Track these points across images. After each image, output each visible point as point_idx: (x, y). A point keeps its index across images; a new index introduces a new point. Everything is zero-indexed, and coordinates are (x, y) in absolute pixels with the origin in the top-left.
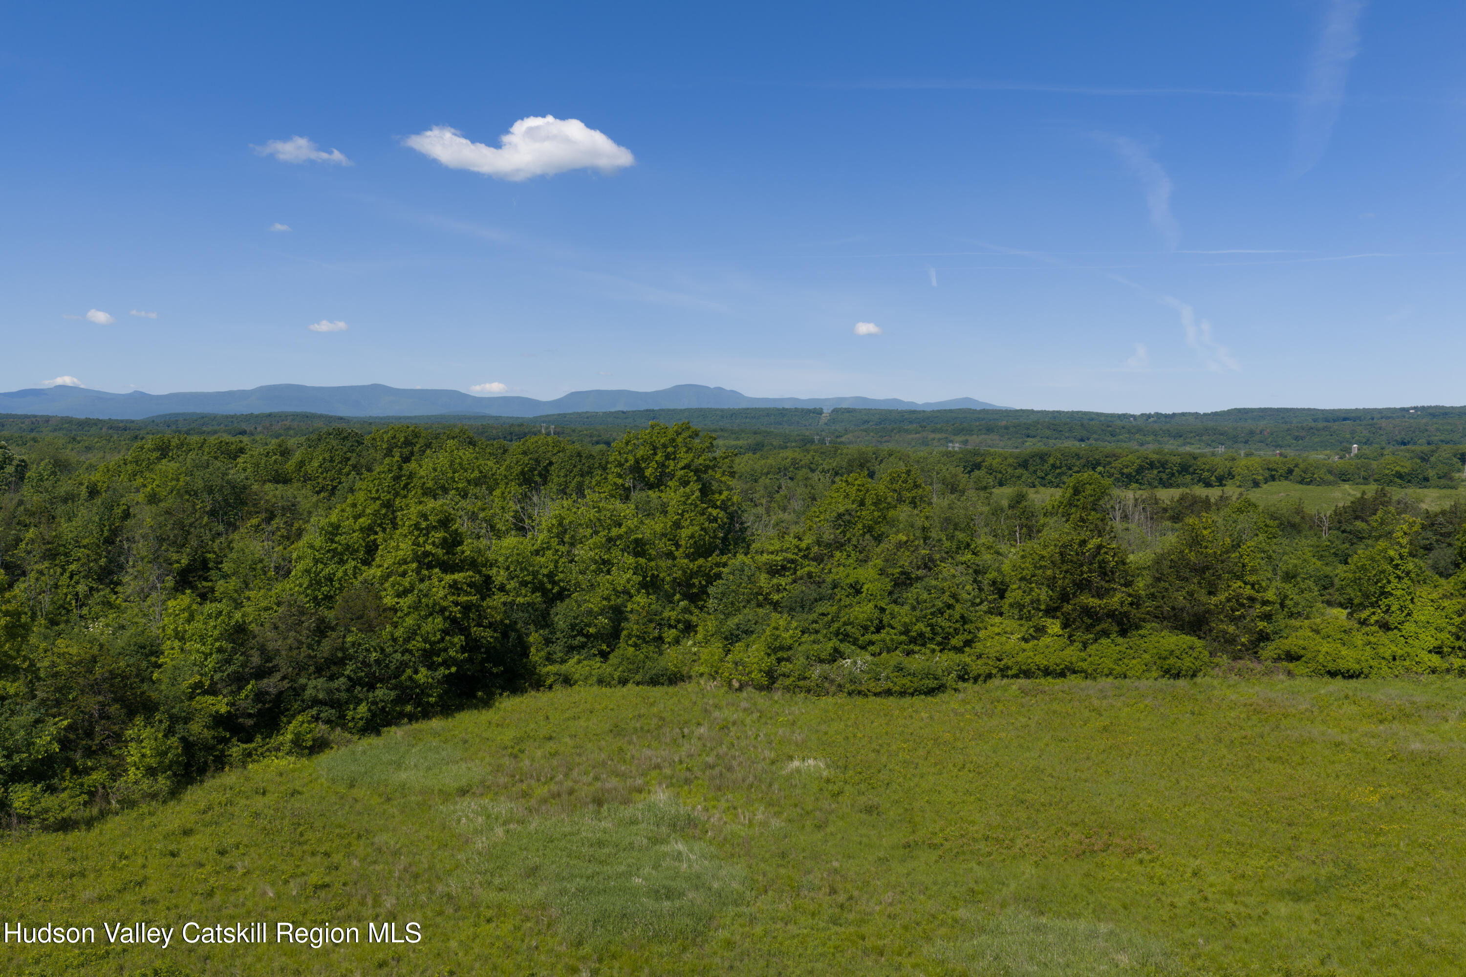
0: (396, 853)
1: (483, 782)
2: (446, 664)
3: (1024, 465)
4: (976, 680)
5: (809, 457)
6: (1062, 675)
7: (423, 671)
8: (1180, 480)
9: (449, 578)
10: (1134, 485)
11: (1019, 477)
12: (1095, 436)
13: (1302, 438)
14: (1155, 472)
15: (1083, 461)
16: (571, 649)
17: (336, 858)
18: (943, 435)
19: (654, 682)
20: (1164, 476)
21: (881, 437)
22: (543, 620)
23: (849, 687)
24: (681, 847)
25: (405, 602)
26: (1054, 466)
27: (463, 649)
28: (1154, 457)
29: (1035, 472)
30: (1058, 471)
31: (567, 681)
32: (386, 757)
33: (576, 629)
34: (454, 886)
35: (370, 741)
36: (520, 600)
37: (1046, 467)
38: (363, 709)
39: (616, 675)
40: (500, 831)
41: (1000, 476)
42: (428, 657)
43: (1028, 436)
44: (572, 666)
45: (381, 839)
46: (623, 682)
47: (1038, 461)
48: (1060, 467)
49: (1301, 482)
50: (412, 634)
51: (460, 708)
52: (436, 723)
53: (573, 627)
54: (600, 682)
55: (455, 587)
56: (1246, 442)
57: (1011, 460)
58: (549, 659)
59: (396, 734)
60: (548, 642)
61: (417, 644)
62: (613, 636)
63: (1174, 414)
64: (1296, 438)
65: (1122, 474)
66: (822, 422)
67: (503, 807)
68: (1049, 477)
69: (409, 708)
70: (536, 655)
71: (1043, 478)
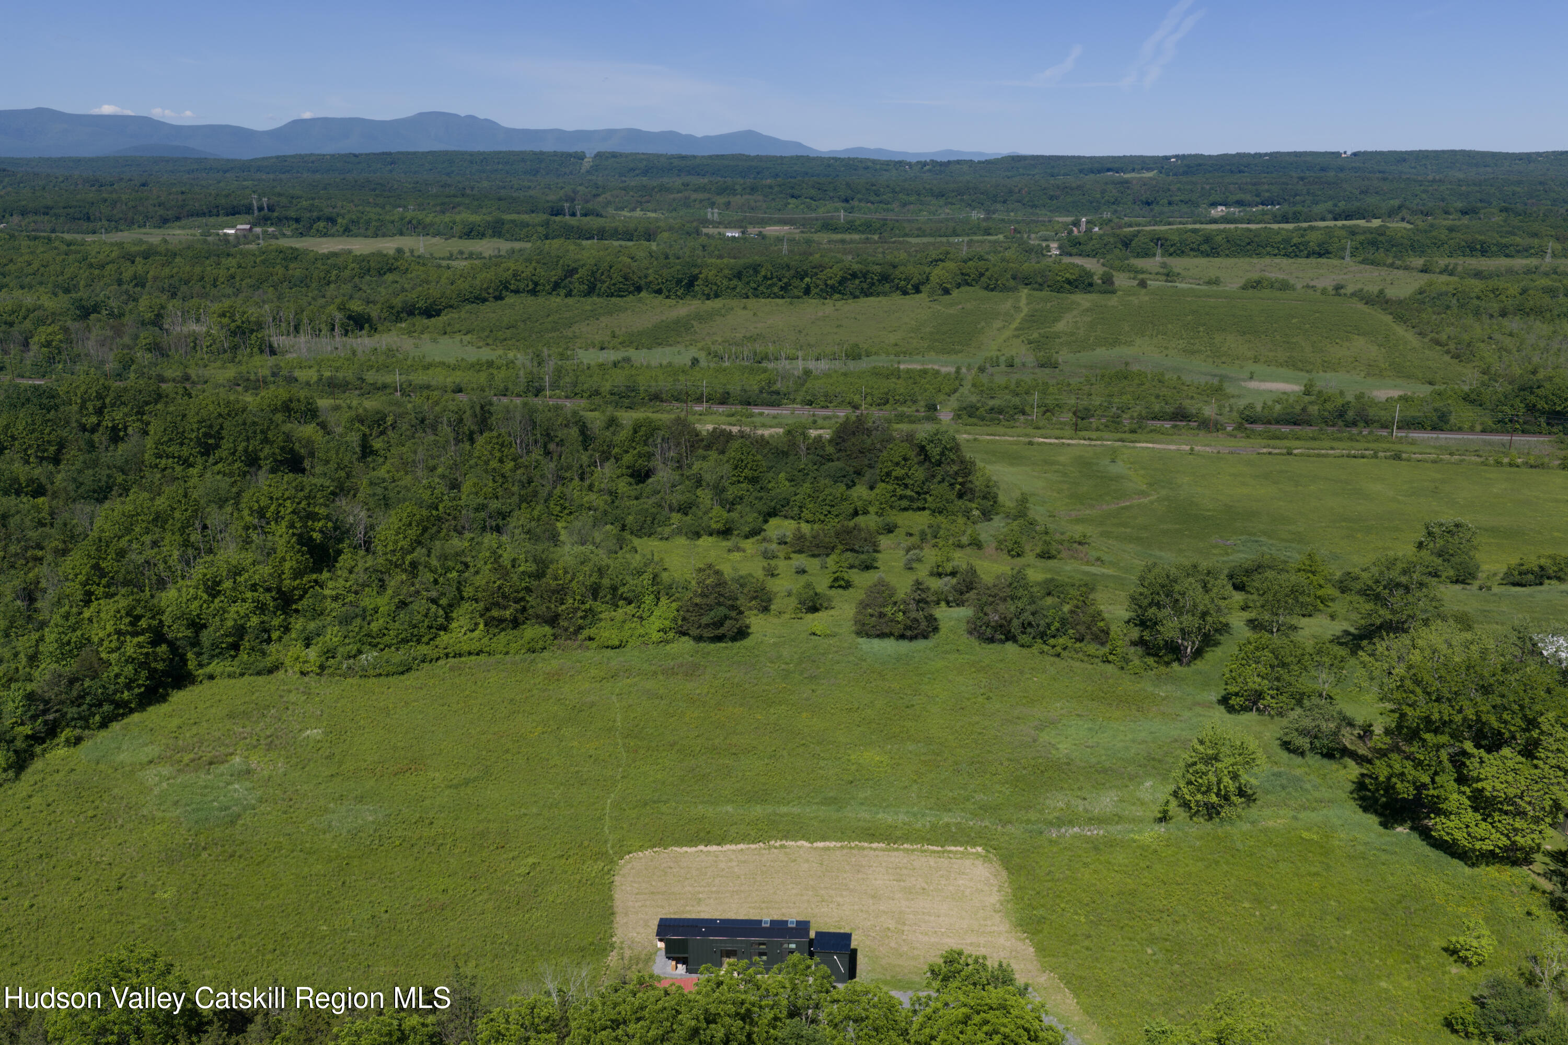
0: (122, 798)
1: (159, 757)
2: (139, 686)
3: (739, 276)
4: (431, 661)
5: (530, 269)
6: (478, 654)
7: (126, 693)
8: (880, 289)
9: (136, 640)
10: (837, 296)
11: (734, 288)
12: (859, 196)
13: (1057, 198)
14: (857, 282)
15: (792, 272)
16: (212, 657)
17: (97, 803)
18: (706, 196)
19: (259, 673)
20: (865, 286)
21: (642, 196)
22: (195, 643)
23: (360, 673)
24: (237, 786)
25: (115, 656)
26: (765, 277)
27: (147, 678)
28: (856, 267)
29: (748, 283)
30: (769, 282)
31: (211, 677)
32: (113, 746)
33: (214, 645)
34: (145, 812)
35: (103, 733)
36: (180, 635)
37: (759, 278)
38: (97, 718)
39: (238, 671)
40: (165, 785)
41: (715, 288)
42: (128, 687)
43: (793, 197)
44: (215, 667)
45: (116, 791)
46: (242, 675)
47: (751, 272)
48: (772, 278)
49: (987, 288)
50: (117, 676)
51: (150, 704)
52: (136, 717)
53: (213, 645)
54: (229, 676)
55: (140, 645)
56: (1004, 202)
57: (726, 272)
58: (201, 665)
59: (115, 726)
60: (199, 654)
61: (121, 680)
62: (236, 647)
63: (949, 162)
64: (1051, 198)
65: (827, 285)
66: (583, 170)
67: (166, 770)
68: (761, 288)
69: (121, 711)
70: (191, 665)
71: (755, 289)
